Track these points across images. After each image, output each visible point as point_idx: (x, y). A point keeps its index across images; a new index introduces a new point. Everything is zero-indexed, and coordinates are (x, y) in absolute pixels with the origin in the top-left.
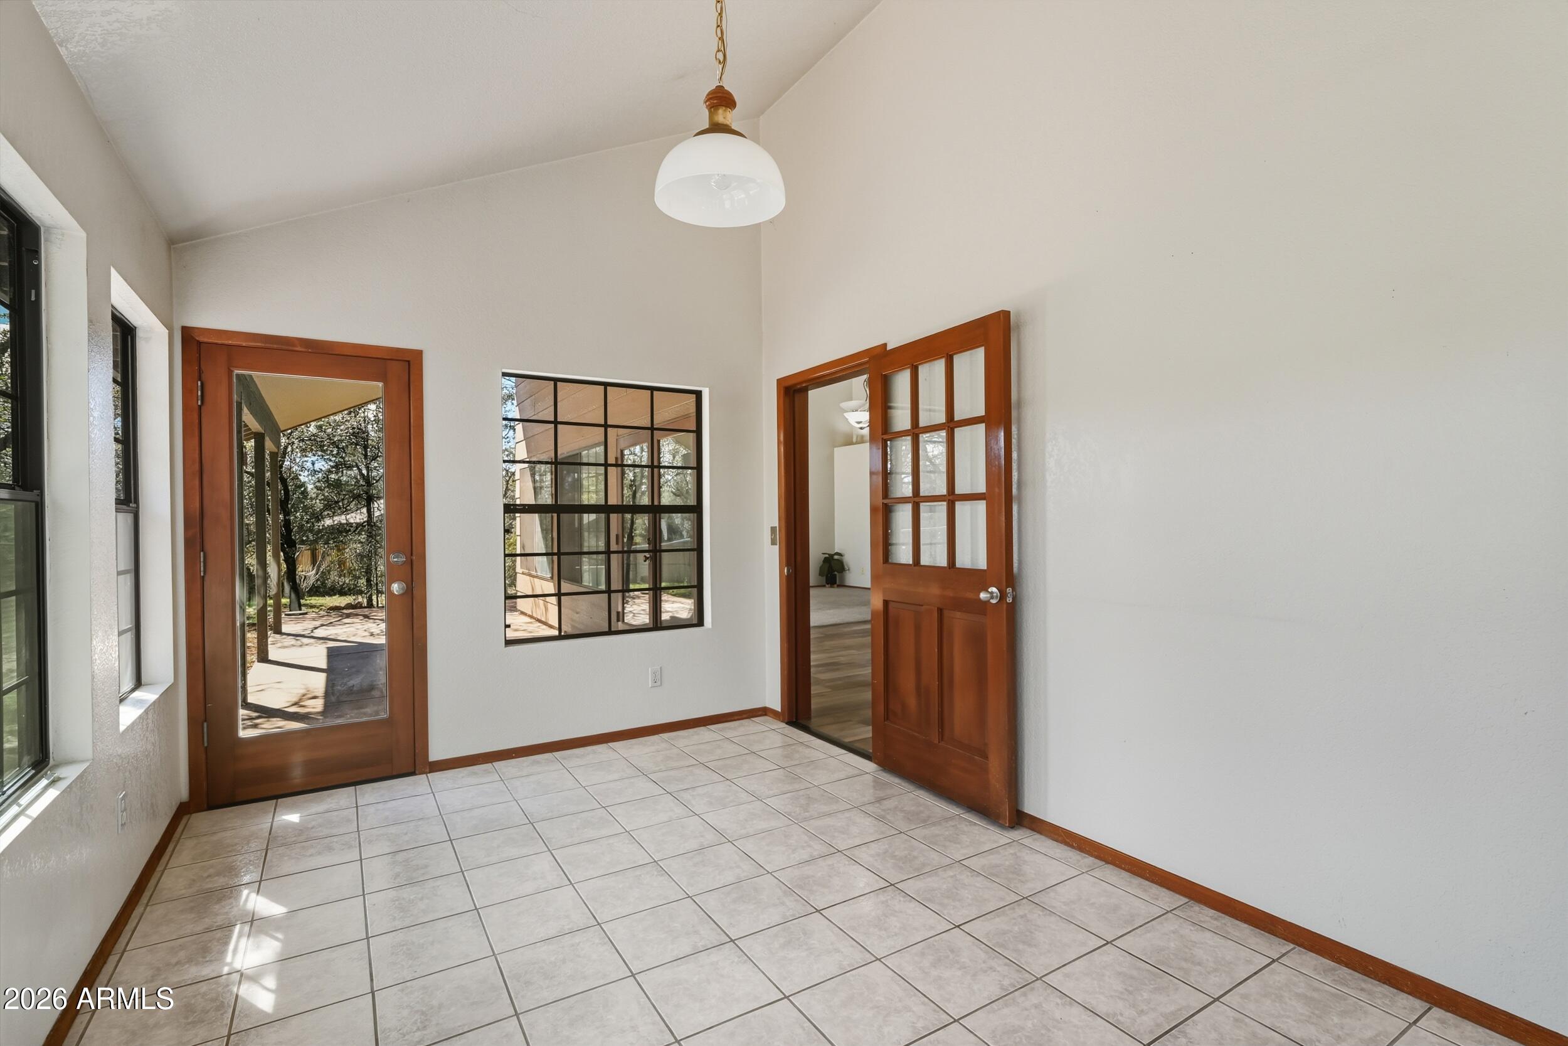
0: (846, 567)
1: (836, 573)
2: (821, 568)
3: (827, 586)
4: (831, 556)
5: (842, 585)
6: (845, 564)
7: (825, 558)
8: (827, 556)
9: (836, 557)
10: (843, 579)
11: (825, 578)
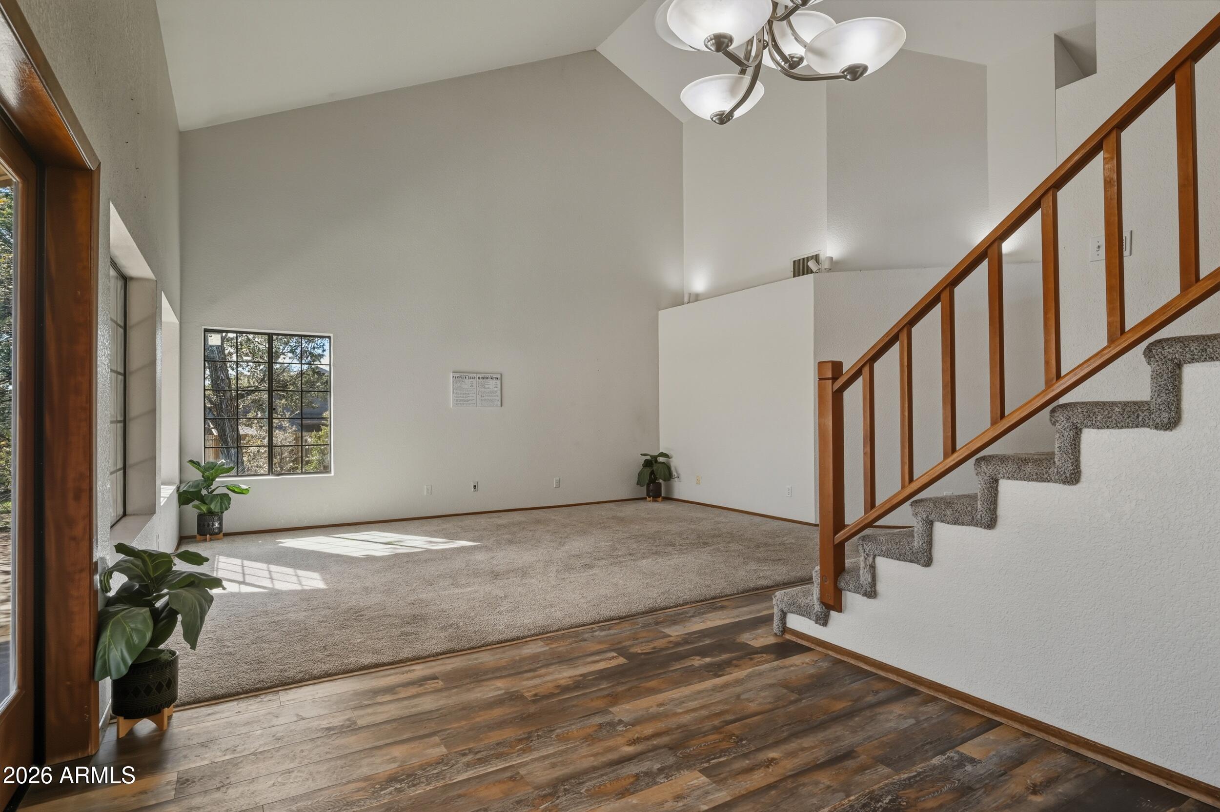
0: (674, 473)
1: (661, 481)
2: (640, 474)
3: (648, 499)
4: (655, 458)
5: (669, 499)
6: (673, 469)
7: (646, 461)
8: (648, 457)
9: (661, 459)
10: (669, 489)
11: (645, 488)
